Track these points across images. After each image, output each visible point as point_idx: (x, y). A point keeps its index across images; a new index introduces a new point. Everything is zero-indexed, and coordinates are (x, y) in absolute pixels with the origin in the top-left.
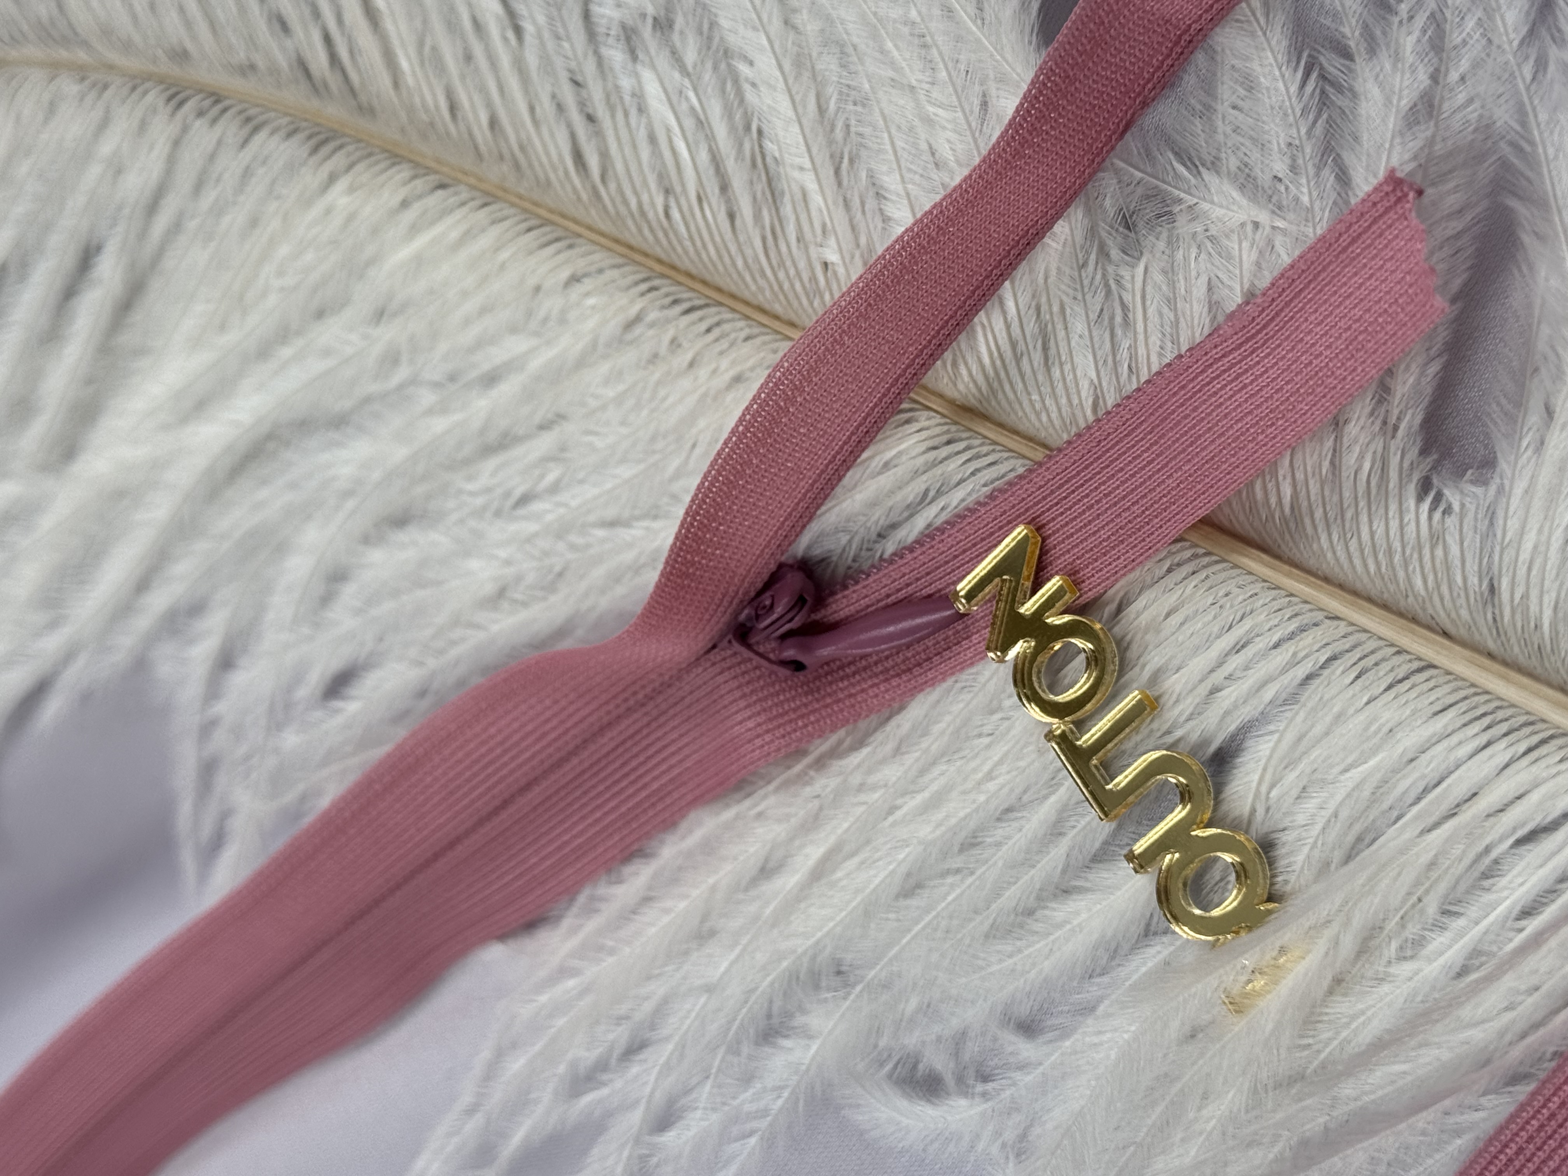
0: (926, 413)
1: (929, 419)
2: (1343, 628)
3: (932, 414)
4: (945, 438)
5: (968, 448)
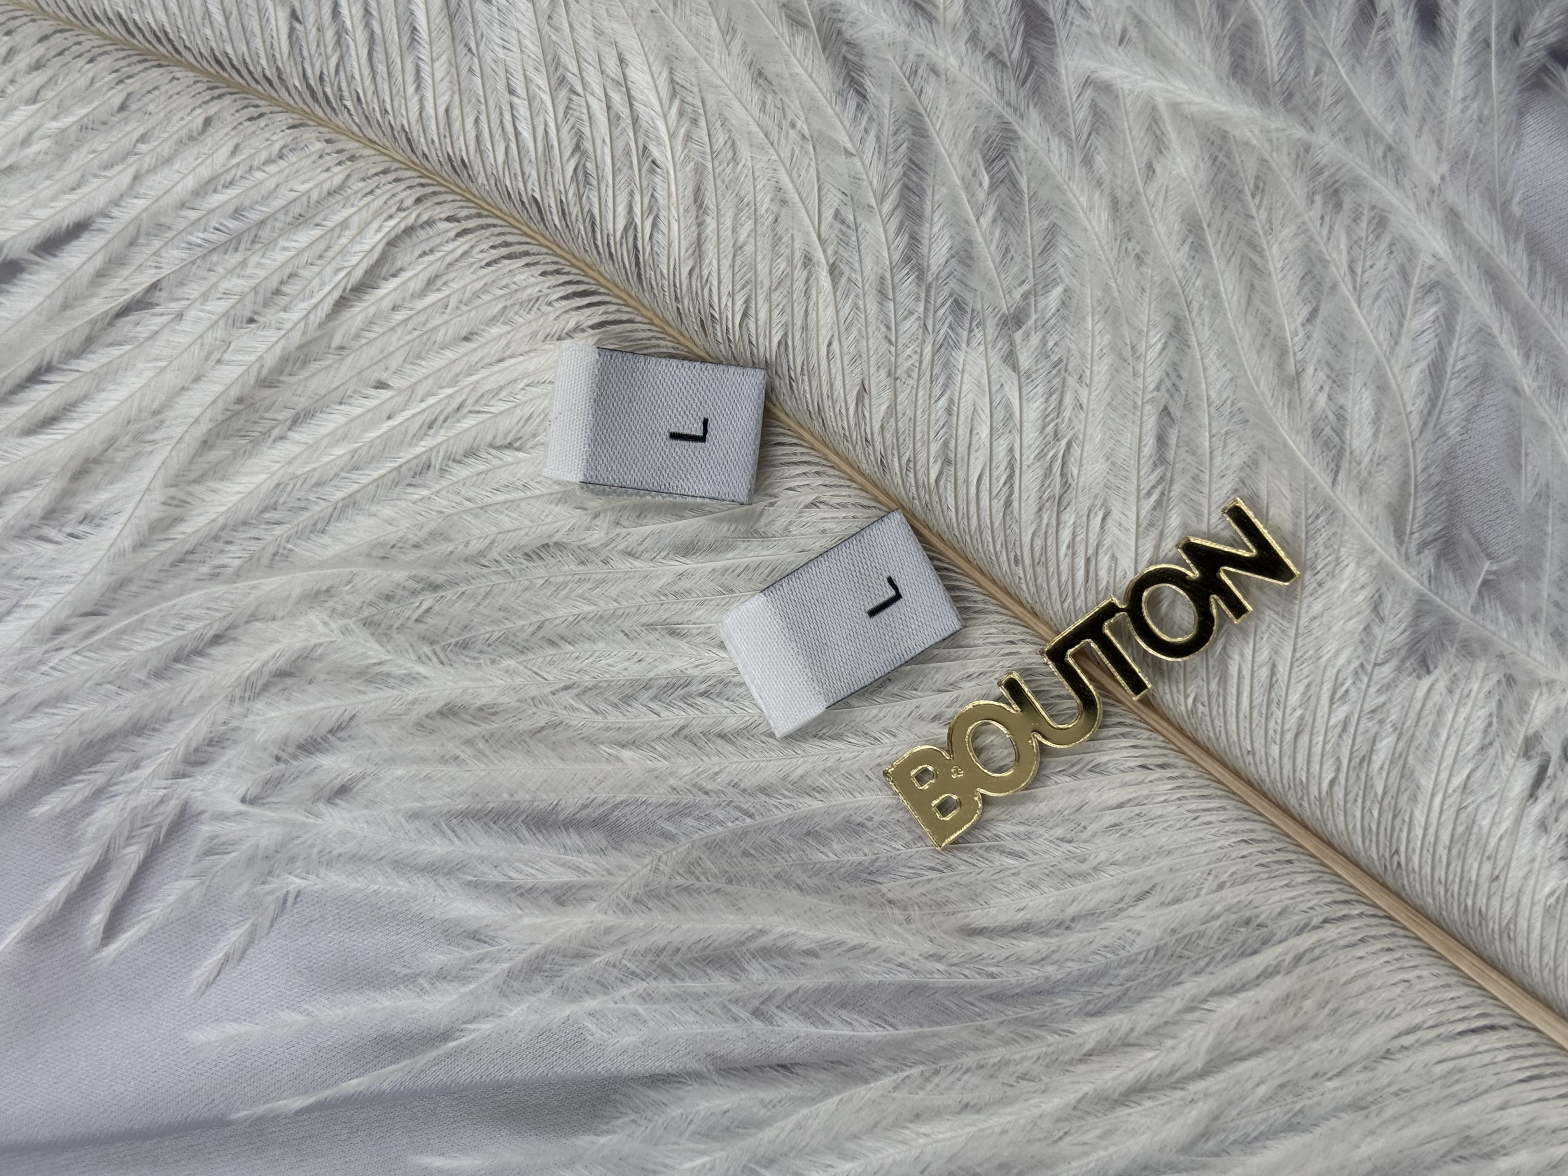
0: (1146, 734)
1: (1149, 739)
2: (1532, 1037)
3: (1154, 735)
4: (1160, 761)
5: (1183, 777)
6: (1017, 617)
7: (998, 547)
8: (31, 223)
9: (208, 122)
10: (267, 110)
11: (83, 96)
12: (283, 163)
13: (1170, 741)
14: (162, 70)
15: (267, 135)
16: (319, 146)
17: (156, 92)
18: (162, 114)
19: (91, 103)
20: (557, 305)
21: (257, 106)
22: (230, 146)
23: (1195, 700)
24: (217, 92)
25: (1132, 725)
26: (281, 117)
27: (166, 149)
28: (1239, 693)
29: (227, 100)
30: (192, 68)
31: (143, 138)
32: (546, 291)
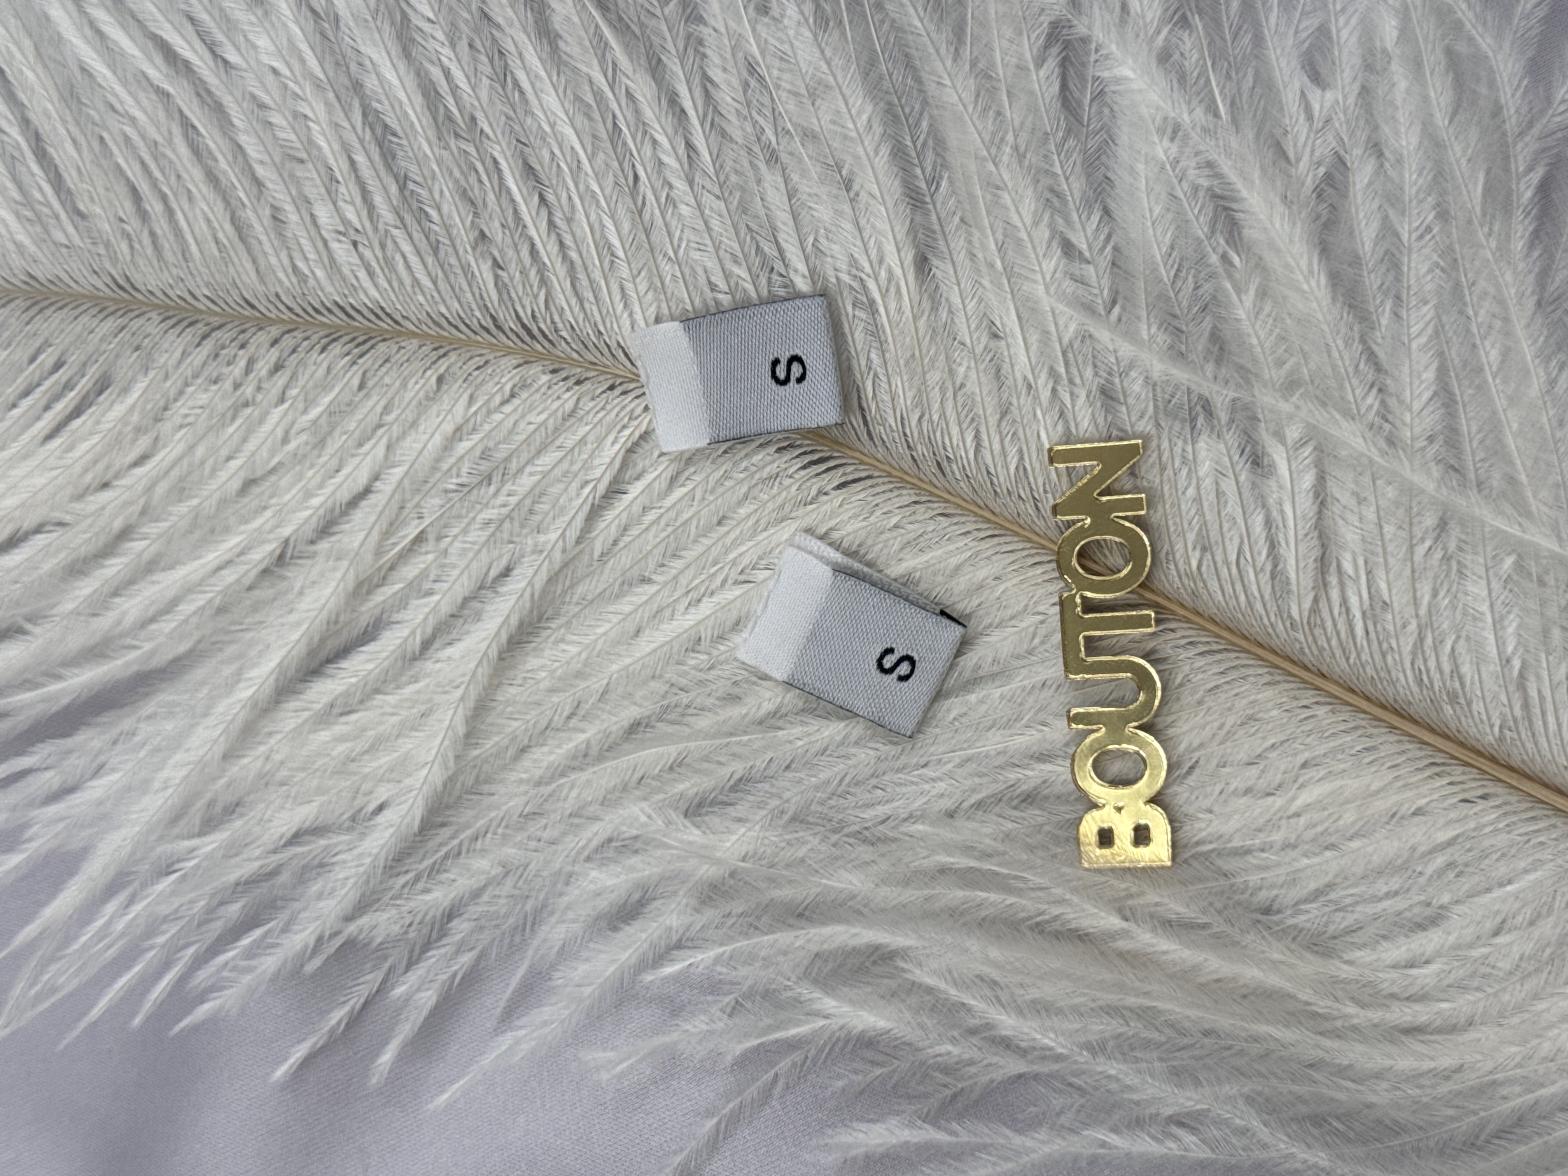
0: (1460, 769)
1: (1464, 773)
3: (1468, 769)
4: (1480, 792)
5: (1506, 803)
6: (1304, 682)
7: (1273, 619)
8: (308, 513)
9: (440, 380)
10: (491, 357)
11: (324, 387)
12: (516, 402)
13: (1485, 772)
14: (387, 343)
15: (496, 379)
16: (545, 378)
17: (388, 365)
18: (397, 384)
19: (331, 390)
20: (797, 476)
21: (480, 355)
22: (466, 396)
23: (1501, 727)
24: (441, 351)
25: (1444, 764)
26: (504, 361)
27: (409, 415)
28: (1544, 713)
29: (453, 357)
30: (414, 335)
31: (387, 410)
32: (783, 466)
